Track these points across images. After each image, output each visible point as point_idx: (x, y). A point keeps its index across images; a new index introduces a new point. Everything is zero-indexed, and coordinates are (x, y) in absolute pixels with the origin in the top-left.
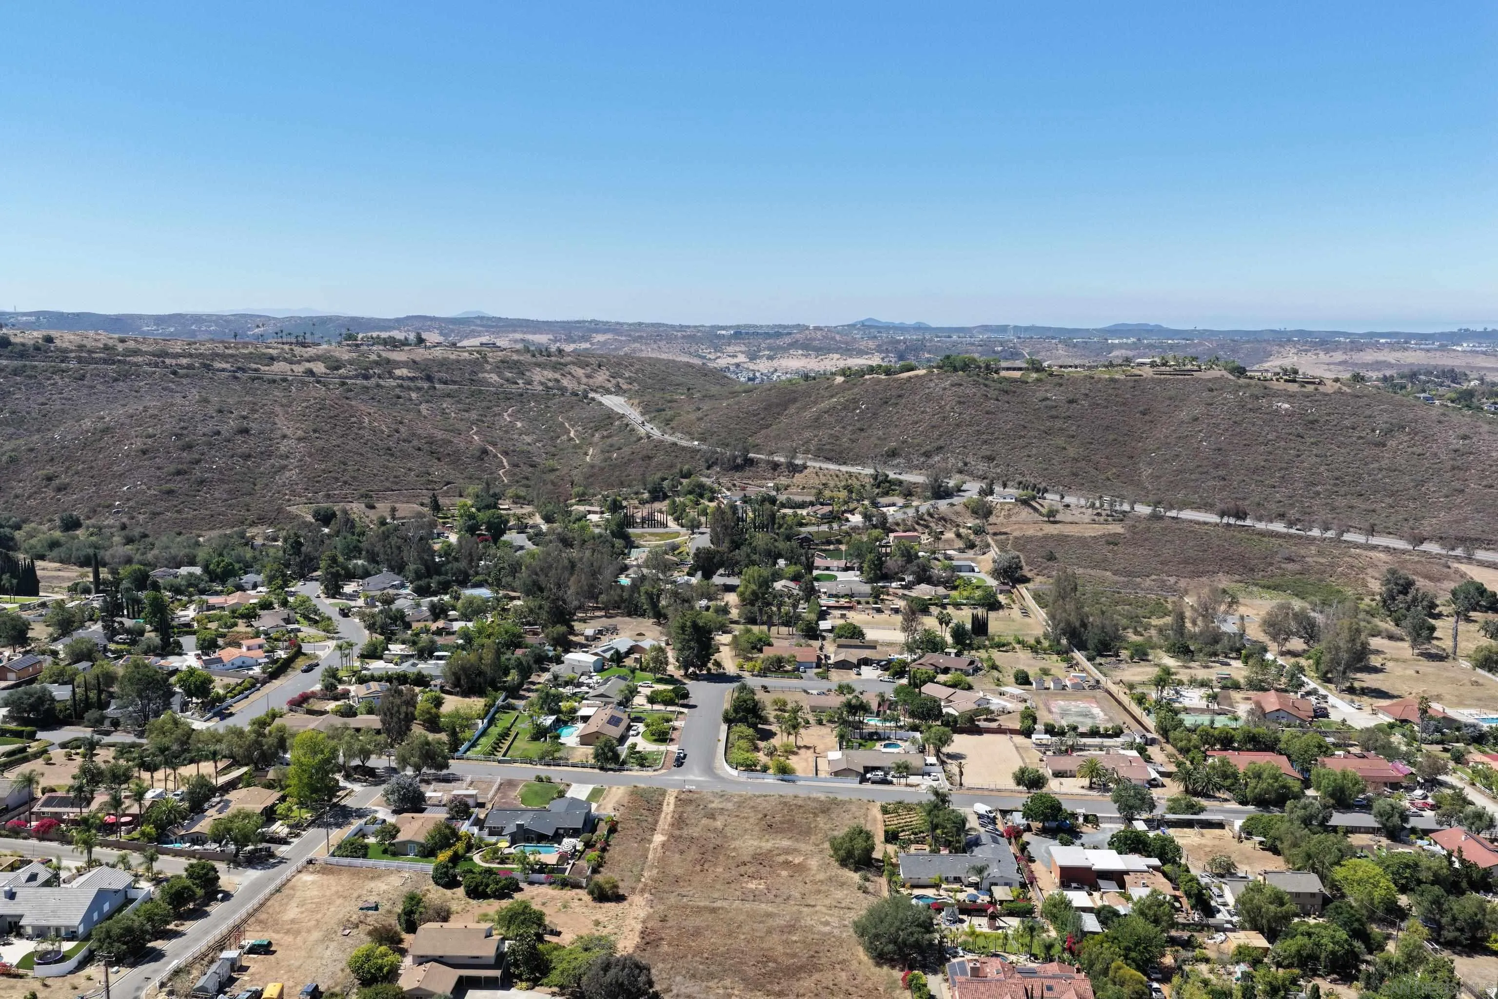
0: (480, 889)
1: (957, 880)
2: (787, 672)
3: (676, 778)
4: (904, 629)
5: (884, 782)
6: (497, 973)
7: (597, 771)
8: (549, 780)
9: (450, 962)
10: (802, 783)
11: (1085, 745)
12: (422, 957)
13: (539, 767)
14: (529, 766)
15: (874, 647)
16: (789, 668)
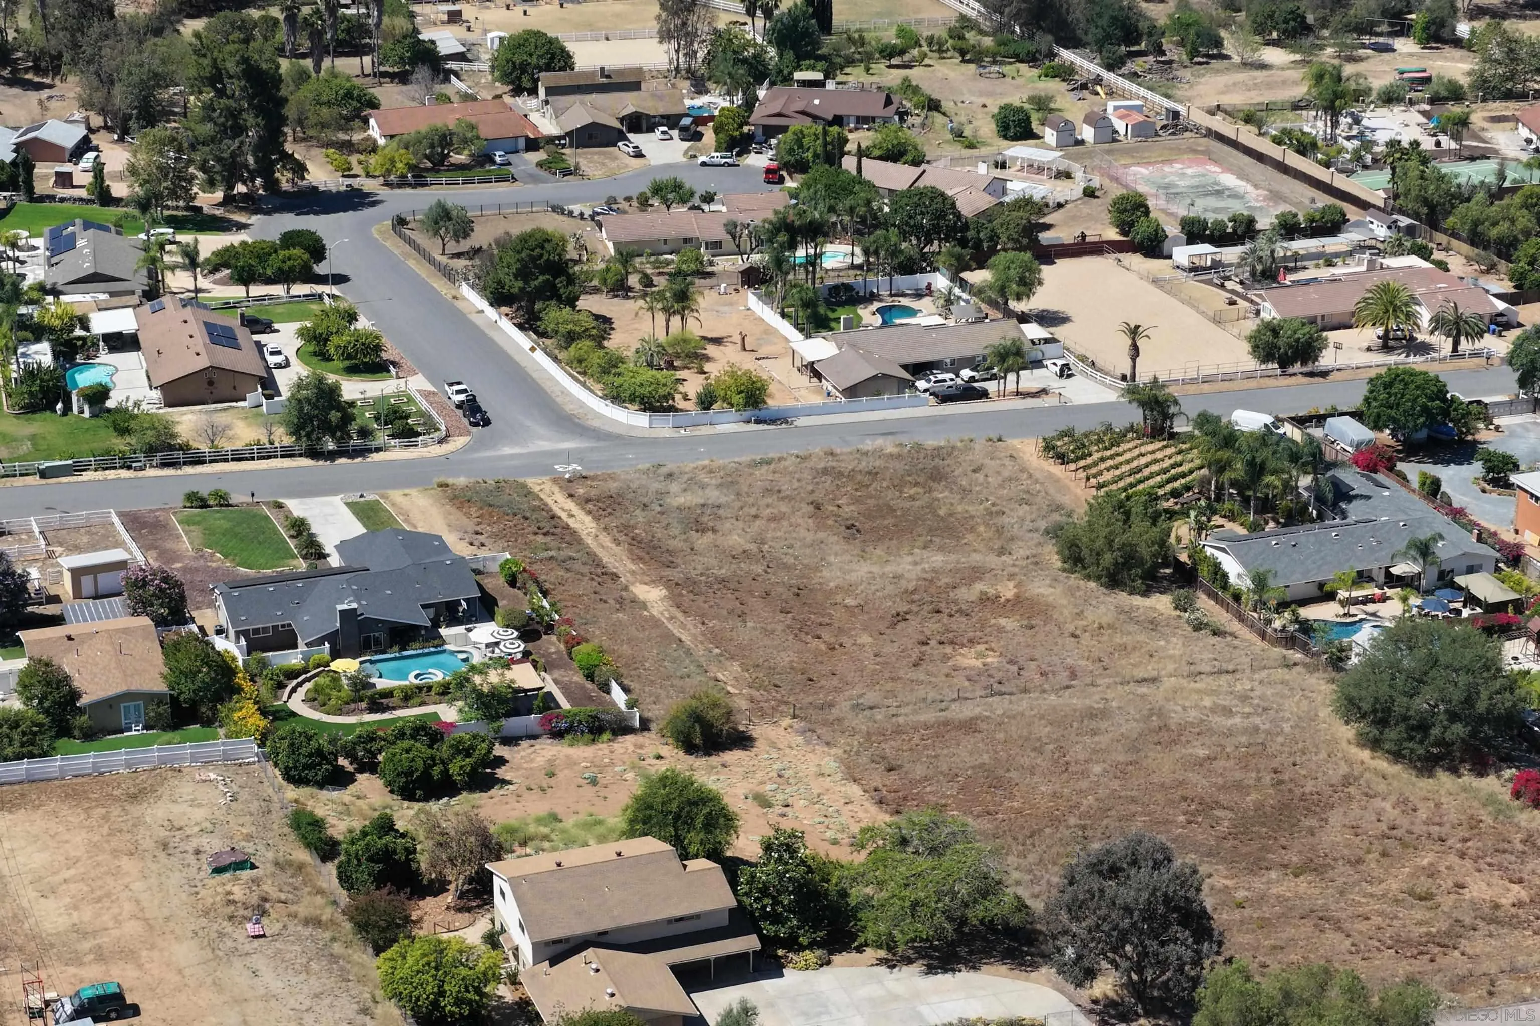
0: (436, 771)
1: (1363, 578)
2: (462, 167)
3: (507, 451)
4: (665, 36)
5: (969, 393)
6: (750, 943)
7: (306, 462)
8: (222, 500)
9: (624, 941)
10: (802, 422)
11: (1296, 257)
12: (556, 942)
13: (151, 473)
14: (124, 474)
15: (635, 86)
16: (461, 158)
